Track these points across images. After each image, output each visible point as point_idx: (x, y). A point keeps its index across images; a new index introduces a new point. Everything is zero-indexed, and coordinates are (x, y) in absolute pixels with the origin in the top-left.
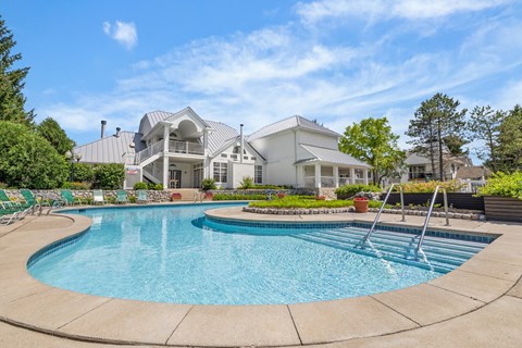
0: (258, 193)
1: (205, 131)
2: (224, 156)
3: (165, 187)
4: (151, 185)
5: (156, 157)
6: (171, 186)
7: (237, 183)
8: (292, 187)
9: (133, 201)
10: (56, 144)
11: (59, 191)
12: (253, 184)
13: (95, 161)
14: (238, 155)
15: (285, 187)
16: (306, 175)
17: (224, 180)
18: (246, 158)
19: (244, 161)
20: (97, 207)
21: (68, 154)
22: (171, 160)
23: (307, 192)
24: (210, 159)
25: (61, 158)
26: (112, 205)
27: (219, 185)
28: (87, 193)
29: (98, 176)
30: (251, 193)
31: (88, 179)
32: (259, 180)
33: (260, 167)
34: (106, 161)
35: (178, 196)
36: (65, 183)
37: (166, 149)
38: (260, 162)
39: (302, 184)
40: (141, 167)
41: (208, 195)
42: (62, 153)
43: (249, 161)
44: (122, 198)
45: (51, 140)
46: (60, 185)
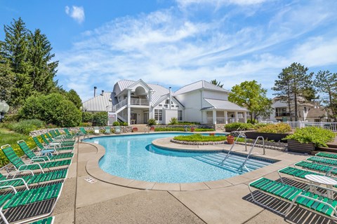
0: (180, 127)
1: (150, 92)
2: (161, 105)
3: (129, 124)
4: (122, 123)
5: (124, 107)
6: (132, 123)
7: (168, 121)
8: (199, 124)
9: (113, 132)
10: (76, 103)
11: (78, 128)
12: (177, 122)
13: (92, 110)
14: (168, 105)
15: (196, 123)
16: (208, 116)
17: (161, 119)
18: (173, 106)
19: (172, 108)
20: (97, 136)
21: (81, 107)
22: (132, 109)
23: (208, 127)
24: (152, 107)
25: (78, 111)
26: (104, 135)
27: (158, 122)
28: (91, 128)
29: (95, 118)
30: (176, 127)
31: (90, 121)
32: (181, 119)
33: (181, 111)
34: (98, 110)
35: (136, 129)
36: (81, 123)
37: (129, 103)
38: (181, 108)
39: (205, 122)
40: (116, 113)
41: (152, 128)
42: (78, 108)
43: (175, 108)
44: (108, 131)
45: (73, 101)
46: (78, 125)
